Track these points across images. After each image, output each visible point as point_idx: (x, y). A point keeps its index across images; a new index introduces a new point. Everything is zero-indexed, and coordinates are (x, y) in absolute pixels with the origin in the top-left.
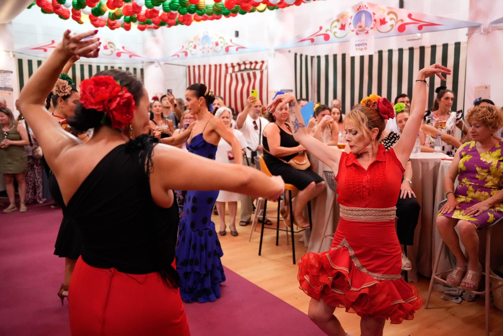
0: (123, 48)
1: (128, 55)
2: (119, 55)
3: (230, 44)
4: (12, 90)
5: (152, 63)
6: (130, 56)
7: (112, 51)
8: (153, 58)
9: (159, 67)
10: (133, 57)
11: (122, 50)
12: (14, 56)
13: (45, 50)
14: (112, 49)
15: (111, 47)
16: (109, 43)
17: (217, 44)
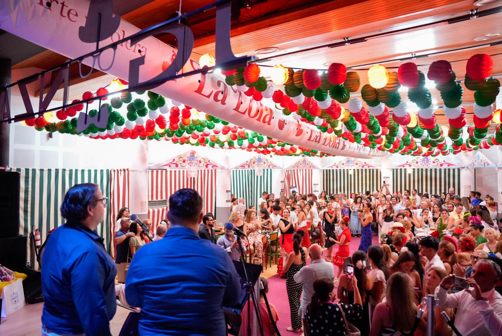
0: (444, 161)
1: (447, 165)
2: (441, 165)
3: (485, 162)
4: (389, 185)
5: (464, 168)
6: (448, 166)
7: (437, 164)
8: (463, 165)
9: (468, 170)
10: (450, 166)
11: (443, 163)
12: (391, 170)
13: (404, 166)
14: (438, 163)
15: (437, 162)
16: (436, 160)
17: (482, 161)
